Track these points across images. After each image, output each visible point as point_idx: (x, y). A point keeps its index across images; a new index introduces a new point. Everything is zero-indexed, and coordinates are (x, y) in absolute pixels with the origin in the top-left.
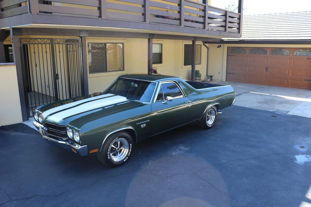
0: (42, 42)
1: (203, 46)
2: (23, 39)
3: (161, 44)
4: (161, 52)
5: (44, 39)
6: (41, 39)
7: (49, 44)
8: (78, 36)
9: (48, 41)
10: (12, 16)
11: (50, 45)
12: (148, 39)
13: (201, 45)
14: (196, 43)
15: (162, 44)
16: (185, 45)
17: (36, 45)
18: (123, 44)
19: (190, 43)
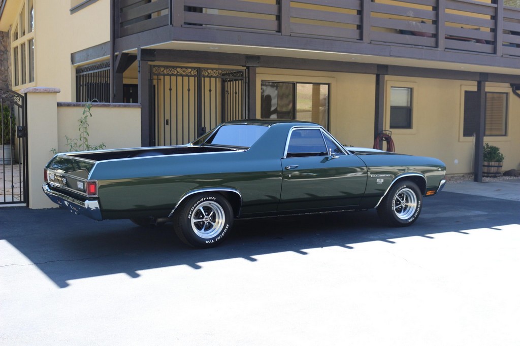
0: (184, 74)
1: (512, 96)
2: (155, 66)
3: (410, 90)
4: (409, 105)
5: (187, 68)
6: (182, 68)
7: (194, 76)
8: (243, 66)
9: (192, 72)
10: (143, 31)
11: (196, 78)
12: (375, 75)
13: (507, 94)
14: (484, 89)
15: (412, 90)
16: (466, 92)
17: (174, 78)
18: (329, 85)
19: (472, 87)
